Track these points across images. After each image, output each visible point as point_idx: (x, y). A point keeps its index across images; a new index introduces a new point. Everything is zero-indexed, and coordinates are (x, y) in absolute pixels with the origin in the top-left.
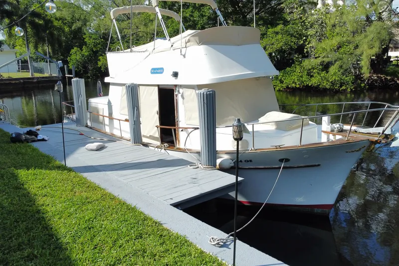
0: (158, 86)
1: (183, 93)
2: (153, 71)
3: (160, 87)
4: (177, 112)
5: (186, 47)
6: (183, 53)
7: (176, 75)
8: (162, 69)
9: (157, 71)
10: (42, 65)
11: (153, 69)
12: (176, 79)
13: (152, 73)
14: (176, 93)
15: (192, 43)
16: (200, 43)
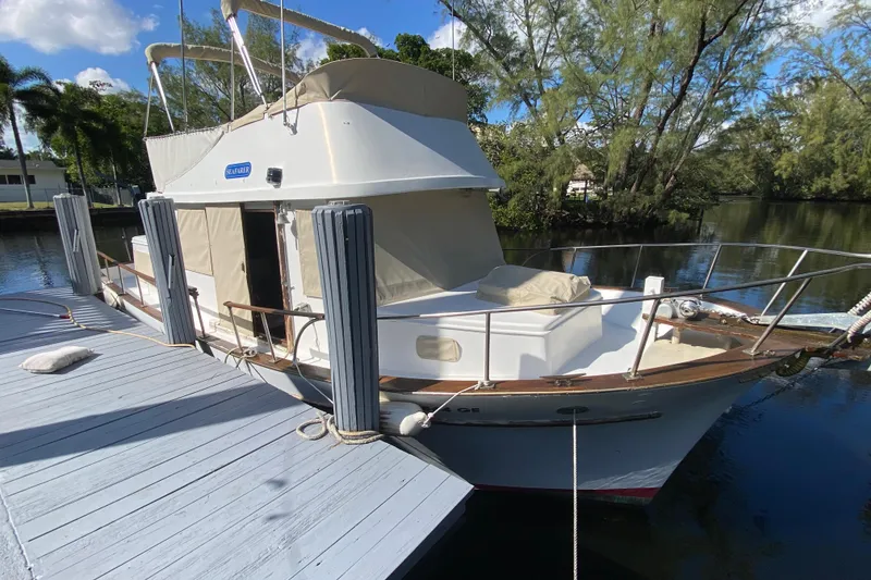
0: (242, 205)
1: (294, 222)
2: (229, 173)
3: (246, 208)
4: (284, 267)
5: (297, 107)
6: (292, 122)
7: (275, 176)
8: (248, 165)
9: (238, 171)
10: (111, 192)
11: (229, 167)
12: (276, 187)
13: (228, 177)
14: (278, 222)
15: (312, 95)
16: (331, 95)
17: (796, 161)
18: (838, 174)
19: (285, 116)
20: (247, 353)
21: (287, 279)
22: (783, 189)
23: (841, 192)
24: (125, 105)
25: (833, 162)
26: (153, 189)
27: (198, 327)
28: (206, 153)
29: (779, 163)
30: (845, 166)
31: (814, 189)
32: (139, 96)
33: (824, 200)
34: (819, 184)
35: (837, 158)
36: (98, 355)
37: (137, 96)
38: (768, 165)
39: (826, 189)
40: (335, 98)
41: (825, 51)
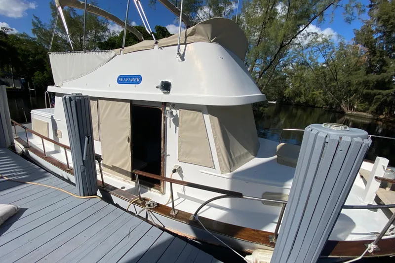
0: (131, 101)
2: (121, 80)
3: (134, 103)
4: (164, 143)
5: (185, 44)
7: (166, 87)
8: (139, 77)
9: (128, 79)
11: (120, 77)
12: (166, 93)
13: (120, 82)
15: (199, 37)
16: (212, 39)
17: (291, 92)
18: (303, 97)
19: (179, 48)
20: (149, 205)
21: (165, 150)
22: (286, 100)
23: (304, 103)
24: (19, 39)
25: (301, 93)
26: (53, 84)
27: (99, 178)
28: (100, 66)
29: (286, 92)
30: (305, 94)
31: (295, 101)
32: (27, 36)
33: (298, 105)
34: (297, 100)
35: (303, 91)
36: (27, 209)
37: (26, 36)
38: (282, 92)
39: (299, 102)
40: (213, 41)
41: (304, 55)
